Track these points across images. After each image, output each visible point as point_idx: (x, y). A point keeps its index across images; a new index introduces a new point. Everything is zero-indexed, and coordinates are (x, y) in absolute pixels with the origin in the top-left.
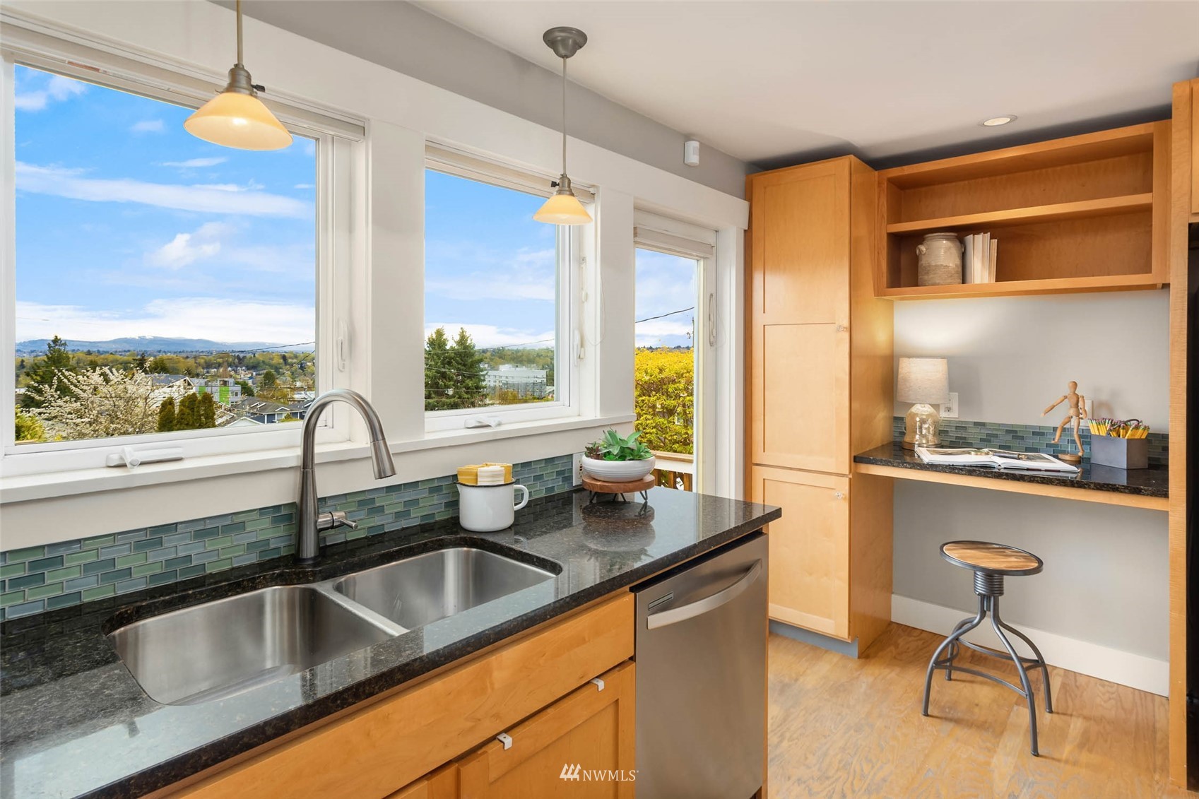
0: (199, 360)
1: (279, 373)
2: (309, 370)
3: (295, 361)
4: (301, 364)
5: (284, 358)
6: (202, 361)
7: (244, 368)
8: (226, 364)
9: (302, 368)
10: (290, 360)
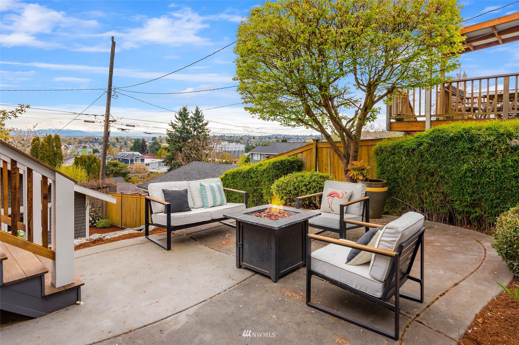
0: (76, 140)
1: (114, 146)
2: (129, 145)
3: (122, 140)
4: (125, 142)
5: (117, 139)
6: (78, 140)
7: (98, 144)
8: (89, 142)
9: (126, 144)
10: (120, 140)
